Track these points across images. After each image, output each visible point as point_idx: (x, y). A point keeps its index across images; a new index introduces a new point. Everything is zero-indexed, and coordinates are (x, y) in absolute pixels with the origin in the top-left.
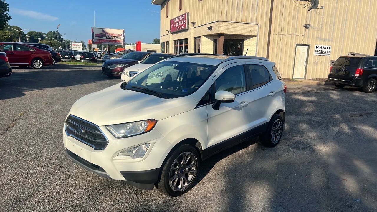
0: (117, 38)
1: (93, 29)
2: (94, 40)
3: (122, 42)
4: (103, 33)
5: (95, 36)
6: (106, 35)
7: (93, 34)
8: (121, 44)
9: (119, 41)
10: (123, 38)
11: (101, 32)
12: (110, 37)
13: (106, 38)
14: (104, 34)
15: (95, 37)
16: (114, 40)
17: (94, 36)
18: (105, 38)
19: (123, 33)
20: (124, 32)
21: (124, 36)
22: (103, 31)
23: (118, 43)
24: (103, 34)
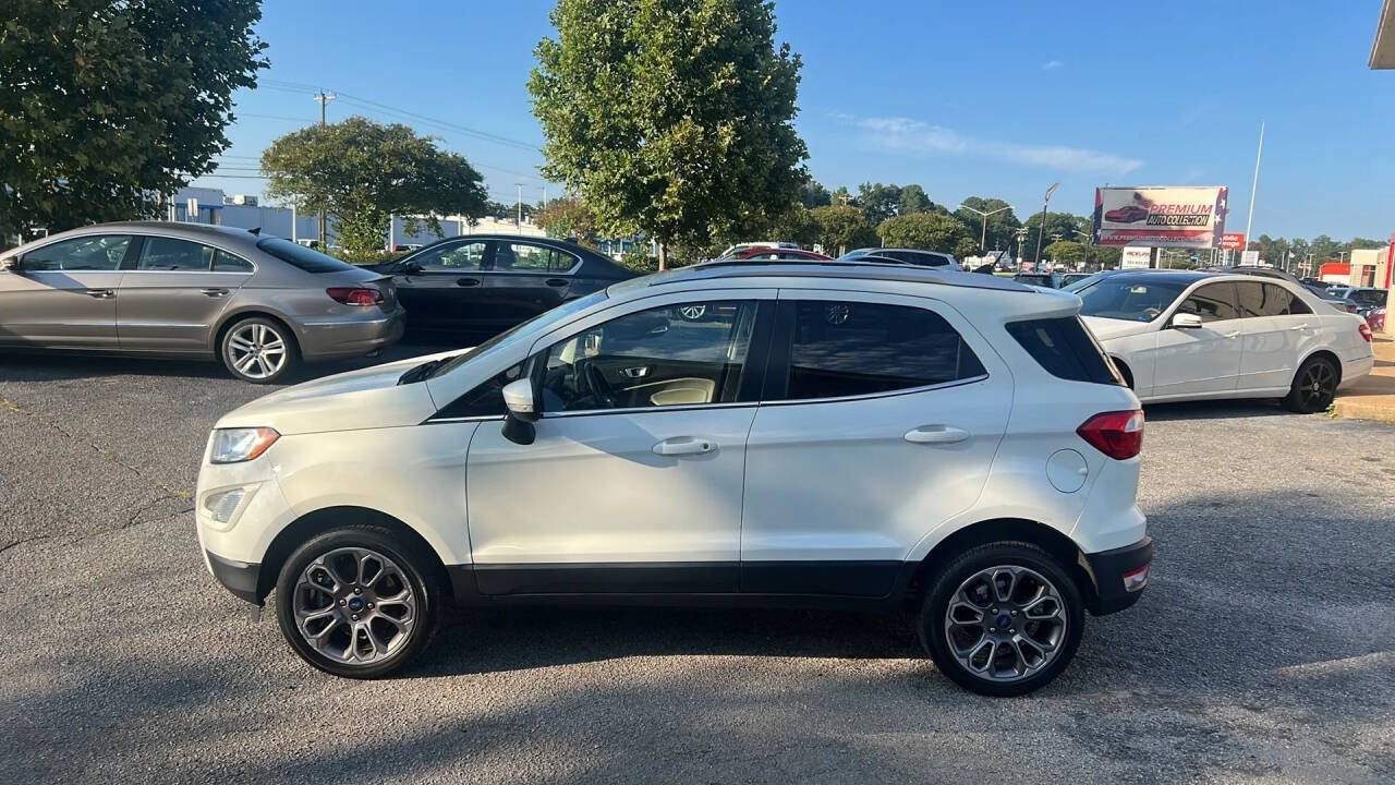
0: (1190, 220)
1: (1101, 191)
2: (1099, 233)
3: (1208, 238)
4: (1136, 205)
5: (1107, 218)
6: (1147, 212)
7: (1099, 208)
8: (1203, 242)
9: (1195, 233)
10: (1218, 219)
11: (1129, 201)
12: (1158, 218)
13: (1145, 222)
14: (1141, 207)
15: (1103, 221)
16: (1175, 228)
17: (1103, 217)
18: (1141, 224)
19: (1219, 202)
20: (1223, 195)
21: (1222, 212)
22: (1138, 196)
23: (1190, 241)
24: (1137, 209)
